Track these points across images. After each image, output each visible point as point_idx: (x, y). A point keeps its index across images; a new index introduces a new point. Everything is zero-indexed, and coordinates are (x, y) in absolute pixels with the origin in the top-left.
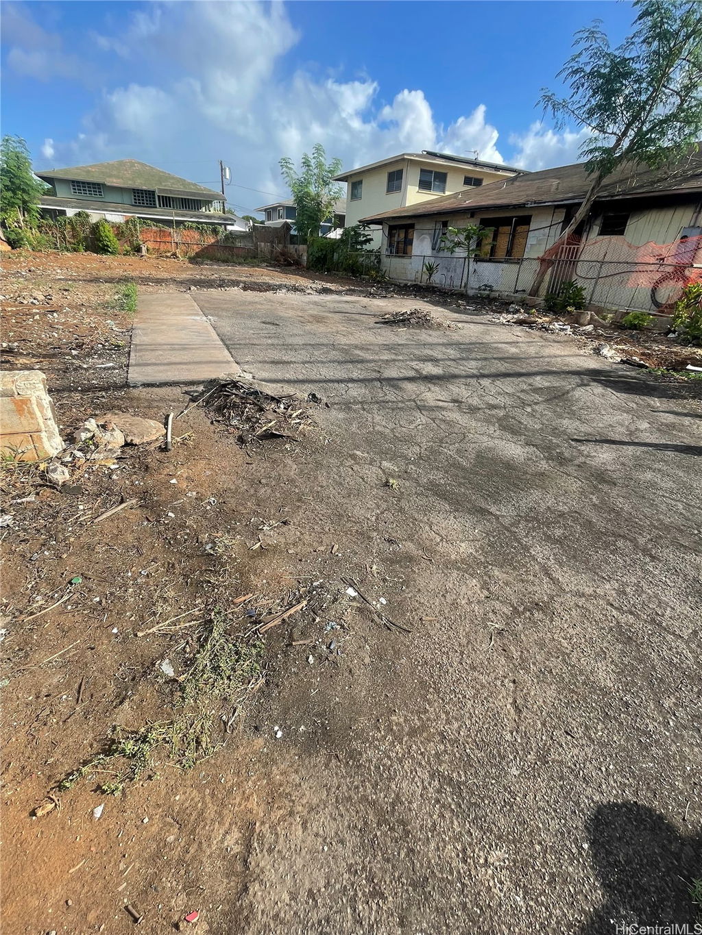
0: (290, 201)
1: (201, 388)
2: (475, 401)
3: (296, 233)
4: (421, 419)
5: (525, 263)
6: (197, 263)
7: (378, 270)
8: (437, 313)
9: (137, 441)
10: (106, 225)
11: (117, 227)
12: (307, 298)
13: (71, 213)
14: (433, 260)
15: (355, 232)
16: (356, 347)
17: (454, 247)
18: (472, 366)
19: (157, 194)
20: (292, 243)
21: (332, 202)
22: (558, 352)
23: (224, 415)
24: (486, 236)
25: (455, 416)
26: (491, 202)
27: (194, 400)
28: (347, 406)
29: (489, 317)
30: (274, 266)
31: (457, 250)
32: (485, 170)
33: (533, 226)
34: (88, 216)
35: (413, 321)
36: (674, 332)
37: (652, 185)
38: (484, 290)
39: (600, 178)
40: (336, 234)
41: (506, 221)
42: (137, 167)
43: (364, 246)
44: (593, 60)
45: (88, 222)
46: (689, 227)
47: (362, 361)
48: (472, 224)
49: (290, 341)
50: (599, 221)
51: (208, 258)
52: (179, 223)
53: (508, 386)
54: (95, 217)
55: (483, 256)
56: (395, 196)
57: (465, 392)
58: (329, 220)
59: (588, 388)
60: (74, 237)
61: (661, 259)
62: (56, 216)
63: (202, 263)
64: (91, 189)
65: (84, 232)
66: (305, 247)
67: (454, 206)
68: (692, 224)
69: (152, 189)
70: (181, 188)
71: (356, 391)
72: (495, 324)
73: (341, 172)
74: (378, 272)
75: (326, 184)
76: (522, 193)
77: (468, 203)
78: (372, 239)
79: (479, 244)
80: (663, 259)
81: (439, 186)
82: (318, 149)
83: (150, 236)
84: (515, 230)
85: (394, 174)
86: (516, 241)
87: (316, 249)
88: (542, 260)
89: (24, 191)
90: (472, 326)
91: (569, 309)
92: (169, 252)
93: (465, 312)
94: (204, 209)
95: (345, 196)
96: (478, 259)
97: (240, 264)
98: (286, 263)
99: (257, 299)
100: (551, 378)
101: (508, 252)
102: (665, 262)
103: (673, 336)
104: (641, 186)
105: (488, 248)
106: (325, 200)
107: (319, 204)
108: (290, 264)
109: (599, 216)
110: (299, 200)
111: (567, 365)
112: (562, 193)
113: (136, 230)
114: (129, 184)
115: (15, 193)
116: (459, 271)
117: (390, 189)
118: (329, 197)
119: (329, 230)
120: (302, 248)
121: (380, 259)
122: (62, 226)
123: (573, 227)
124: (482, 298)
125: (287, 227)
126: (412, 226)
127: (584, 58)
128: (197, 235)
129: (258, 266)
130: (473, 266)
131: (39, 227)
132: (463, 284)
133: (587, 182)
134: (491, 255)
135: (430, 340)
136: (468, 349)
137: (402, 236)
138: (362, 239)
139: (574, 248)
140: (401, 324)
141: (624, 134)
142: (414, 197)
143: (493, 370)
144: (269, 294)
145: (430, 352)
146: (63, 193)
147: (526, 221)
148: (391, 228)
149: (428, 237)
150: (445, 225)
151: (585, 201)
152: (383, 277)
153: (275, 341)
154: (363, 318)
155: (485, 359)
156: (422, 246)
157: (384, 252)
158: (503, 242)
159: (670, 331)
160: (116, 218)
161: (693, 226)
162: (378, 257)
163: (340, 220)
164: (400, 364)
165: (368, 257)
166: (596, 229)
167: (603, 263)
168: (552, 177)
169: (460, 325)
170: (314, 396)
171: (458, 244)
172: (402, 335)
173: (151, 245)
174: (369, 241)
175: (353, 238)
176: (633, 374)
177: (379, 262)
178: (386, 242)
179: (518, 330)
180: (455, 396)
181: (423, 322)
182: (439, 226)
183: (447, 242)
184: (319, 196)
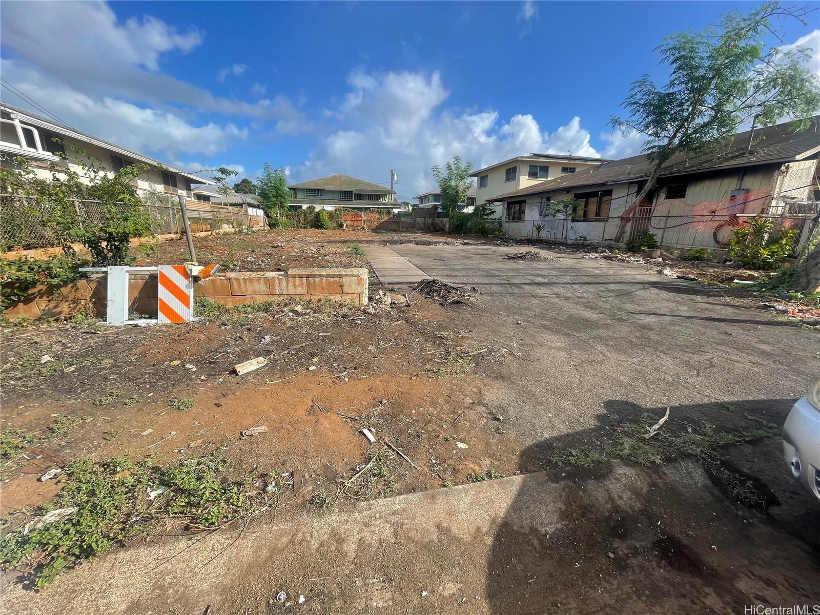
0: (438, 191)
1: (416, 285)
2: (569, 295)
3: (441, 211)
4: (535, 301)
5: (610, 220)
6: (377, 232)
7: (500, 230)
8: (544, 253)
9: (396, 302)
10: (325, 213)
11: (330, 214)
12: (456, 248)
13: (305, 207)
14: (540, 222)
15: (483, 207)
16: (493, 270)
17: (555, 213)
18: (568, 279)
19: (354, 192)
20: (438, 217)
21: (467, 190)
22: (630, 273)
23: (430, 295)
24: (579, 205)
25: (556, 300)
26: (581, 183)
27: (414, 289)
28: (492, 294)
29: (581, 255)
30: (427, 232)
31: (558, 214)
32: (577, 162)
33: (614, 196)
34: (314, 208)
35: (527, 257)
36: (730, 261)
37: (700, 165)
38: (580, 240)
39: (660, 164)
40: (470, 210)
41: (594, 194)
42: (343, 178)
43: (490, 217)
44: (644, 97)
45: (314, 211)
46: (736, 190)
47: (497, 276)
48: (568, 198)
49: (454, 267)
50: (664, 190)
51: (383, 229)
52: (367, 209)
53: (591, 288)
54: (318, 208)
55: (577, 218)
56: (512, 184)
57: (562, 290)
58: (463, 201)
59: (647, 290)
60: (305, 220)
61: (713, 212)
62: (296, 209)
63: (380, 232)
64: (316, 193)
65: (311, 217)
66: (448, 219)
67: (554, 187)
68: (738, 188)
69: (351, 190)
70: (369, 188)
71: (495, 288)
72: (585, 258)
73: (471, 172)
74: (500, 232)
75: (462, 178)
76: (604, 176)
77: (565, 184)
78: (495, 212)
79: (574, 210)
80: (715, 212)
81: (543, 175)
82: (457, 158)
83: (349, 218)
84: (600, 200)
85: (510, 170)
86: (603, 207)
87: (455, 220)
88: (622, 218)
89: (281, 196)
90: (569, 260)
91: (643, 248)
92: (359, 226)
93: (565, 252)
94: (381, 200)
95: (476, 185)
96: (573, 220)
97: (404, 232)
98: (436, 230)
99: (426, 249)
100: (621, 285)
101: (596, 214)
102: (716, 214)
103: (730, 263)
104: (693, 166)
105: (581, 213)
106: (461, 189)
107: (457, 192)
108: (437, 231)
109: (664, 186)
110: (444, 190)
111: (635, 279)
112: (634, 174)
113: (341, 214)
114: (339, 188)
115: (277, 198)
116: (560, 228)
117: (507, 179)
118: (465, 187)
119: (464, 207)
120: (446, 220)
121: (501, 224)
122: (299, 215)
123: (643, 195)
124: (578, 245)
125: (436, 207)
126: (524, 202)
127: (639, 96)
128: (377, 216)
129: (416, 233)
130: (570, 224)
131: (287, 216)
132: (564, 237)
133: (650, 166)
134: (584, 216)
135: (539, 266)
136: (564, 271)
137: (517, 208)
138: (488, 212)
139: (647, 209)
140: (520, 259)
141: (674, 136)
142: (525, 182)
143: (581, 281)
144: (433, 246)
145: (540, 272)
146: (300, 196)
147: (609, 193)
148: (509, 204)
149: (536, 208)
150: (548, 199)
151: (650, 178)
152: (504, 235)
153: (446, 267)
154: (494, 256)
155: (577, 276)
156: (532, 214)
157: (504, 219)
158: (593, 208)
159: (726, 261)
160: (330, 208)
161: (739, 189)
162: (500, 223)
163: (471, 201)
164: (521, 277)
165: (493, 223)
166: (663, 195)
167: (667, 217)
168: (627, 164)
169: (560, 259)
170: (474, 288)
171: (558, 211)
172: (521, 264)
173: (349, 223)
174: (493, 213)
175: (481, 211)
176: (685, 284)
177: (501, 226)
178: (505, 212)
179: (602, 262)
180: (556, 292)
181: (535, 258)
182: (544, 200)
183: (550, 210)
184: (457, 187)
